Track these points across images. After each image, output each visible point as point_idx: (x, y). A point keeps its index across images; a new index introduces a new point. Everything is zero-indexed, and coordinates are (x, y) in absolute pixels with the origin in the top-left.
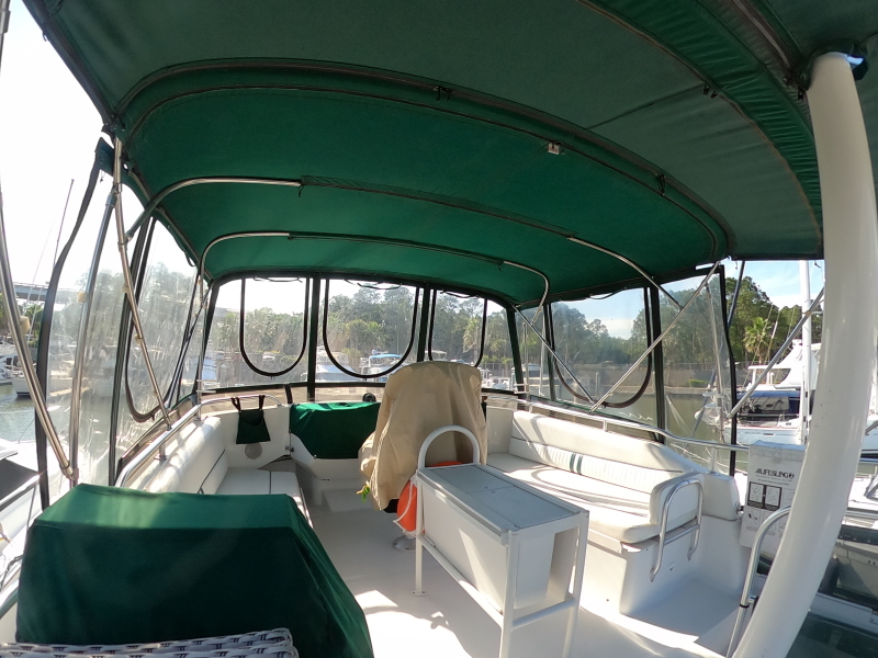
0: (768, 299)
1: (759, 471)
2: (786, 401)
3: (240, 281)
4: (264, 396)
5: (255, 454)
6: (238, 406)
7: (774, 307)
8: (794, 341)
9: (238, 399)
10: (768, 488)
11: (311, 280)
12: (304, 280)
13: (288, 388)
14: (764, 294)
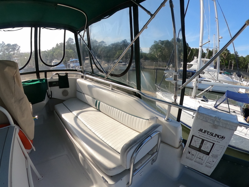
0: (188, 45)
1: (201, 130)
2: (191, 73)
7: (190, 47)
8: (195, 57)
10: (205, 142)
14: (187, 44)
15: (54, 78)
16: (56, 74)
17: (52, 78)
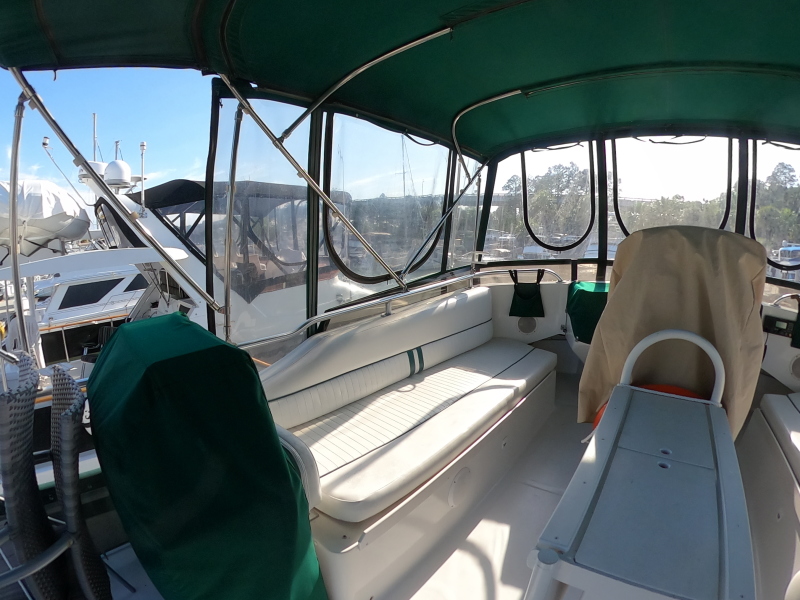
3: (519, 155)
4: (543, 271)
5: (528, 328)
6: (515, 279)
9: (516, 272)
11: (594, 143)
12: (586, 144)
13: (574, 264)
15: (782, 307)
16: (793, 297)
17: (776, 305)
